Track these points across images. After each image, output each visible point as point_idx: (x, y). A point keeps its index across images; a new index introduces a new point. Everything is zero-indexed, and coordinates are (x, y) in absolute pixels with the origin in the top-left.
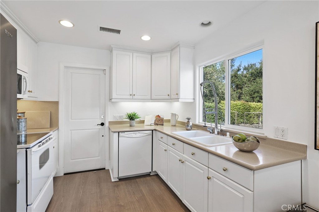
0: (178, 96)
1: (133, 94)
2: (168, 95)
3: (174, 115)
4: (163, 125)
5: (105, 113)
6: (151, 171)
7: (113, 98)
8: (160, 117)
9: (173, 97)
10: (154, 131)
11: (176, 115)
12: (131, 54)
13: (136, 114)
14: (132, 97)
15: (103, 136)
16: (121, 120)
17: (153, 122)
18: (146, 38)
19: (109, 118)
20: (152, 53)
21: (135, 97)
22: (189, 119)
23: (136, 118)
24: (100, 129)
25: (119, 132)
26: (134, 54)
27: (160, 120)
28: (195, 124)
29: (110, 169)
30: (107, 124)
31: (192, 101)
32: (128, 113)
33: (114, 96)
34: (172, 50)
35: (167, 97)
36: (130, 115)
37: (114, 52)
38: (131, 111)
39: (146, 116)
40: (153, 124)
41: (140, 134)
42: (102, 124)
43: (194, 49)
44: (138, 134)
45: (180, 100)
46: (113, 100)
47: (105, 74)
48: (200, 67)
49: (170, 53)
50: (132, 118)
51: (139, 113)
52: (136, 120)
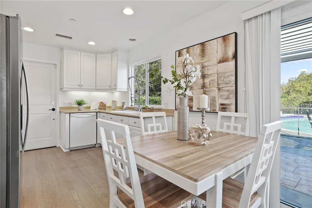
0: (116, 87)
1: (81, 85)
2: (109, 86)
3: (114, 102)
4: (105, 109)
5: (56, 100)
6: (96, 143)
7: (64, 87)
8: (103, 103)
9: (113, 87)
10: (98, 113)
11: (115, 101)
12: (79, 53)
13: (84, 101)
14: (80, 88)
15: (54, 119)
16: (70, 106)
17: (98, 107)
18: (92, 43)
19: (60, 104)
20: (97, 53)
21: (83, 87)
22: (123, 103)
23: (83, 104)
24: (51, 113)
25: (70, 113)
26: (81, 53)
27: (103, 106)
28: (128, 107)
29: (61, 147)
30: (58, 110)
31: (126, 90)
32: (77, 100)
33: (65, 86)
34: (112, 52)
35: (108, 88)
36: (79, 102)
37: (65, 51)
38: (79, 99)
39: (92, 103)
40: (98, 109)
41: (87, 115)
42: (54, 110)
43: (128, 53)
44: (86, 115)
45: (117, 89)
46: (64, 89)
47: (56, 68)
48: (132, 66)
49: (110, 55)
50: (80, 103)
51: (85, 100)
52: (83, 106)
